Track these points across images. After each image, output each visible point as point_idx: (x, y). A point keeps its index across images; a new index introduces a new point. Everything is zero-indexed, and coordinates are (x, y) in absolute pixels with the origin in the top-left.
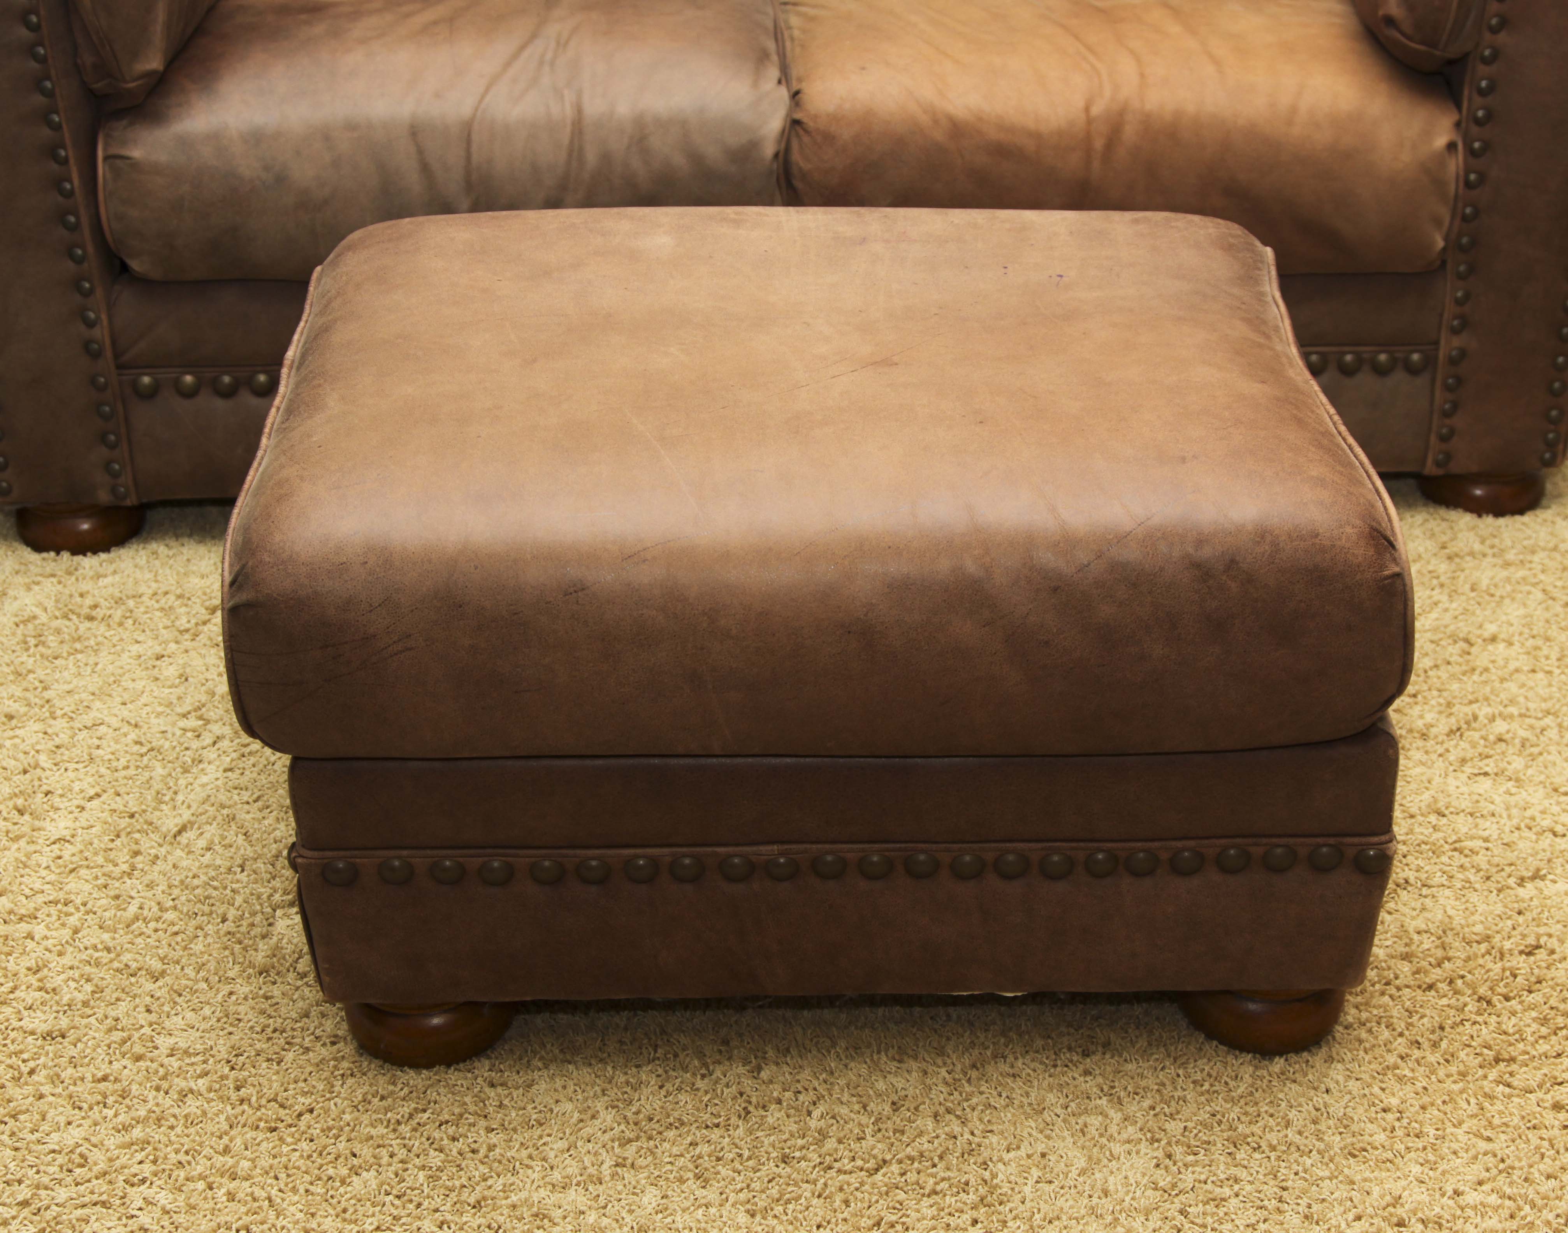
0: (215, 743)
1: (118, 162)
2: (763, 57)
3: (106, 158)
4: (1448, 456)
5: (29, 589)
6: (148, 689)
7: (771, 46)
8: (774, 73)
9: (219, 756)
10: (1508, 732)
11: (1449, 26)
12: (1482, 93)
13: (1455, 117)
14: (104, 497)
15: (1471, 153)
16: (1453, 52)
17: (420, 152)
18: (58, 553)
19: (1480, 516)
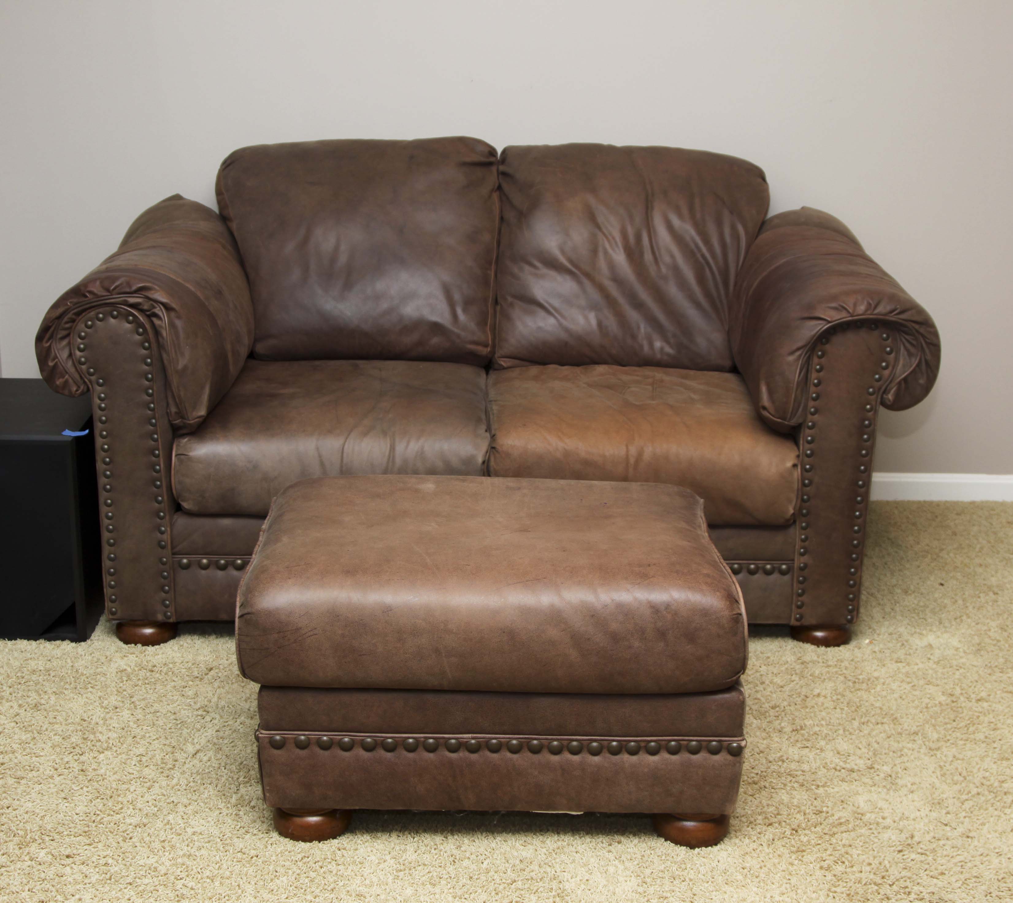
0: (211, 721)
1: (182, 457)
2: (479, 420)
3: (176, 455)
4: (802, 617)
5: (122, 658)
6: (179, 699)
7: (483, 417)
8: (484, 427)
9: (213, 726)
10: (819, 731)
11: (791, 410)
12: (809, 442)
13: (797, 453)
14: (160, 617)
15: (804, 470)
16: (793, 422)
17: (320, 456)
18: (136, 645)
19: (818, 647)
